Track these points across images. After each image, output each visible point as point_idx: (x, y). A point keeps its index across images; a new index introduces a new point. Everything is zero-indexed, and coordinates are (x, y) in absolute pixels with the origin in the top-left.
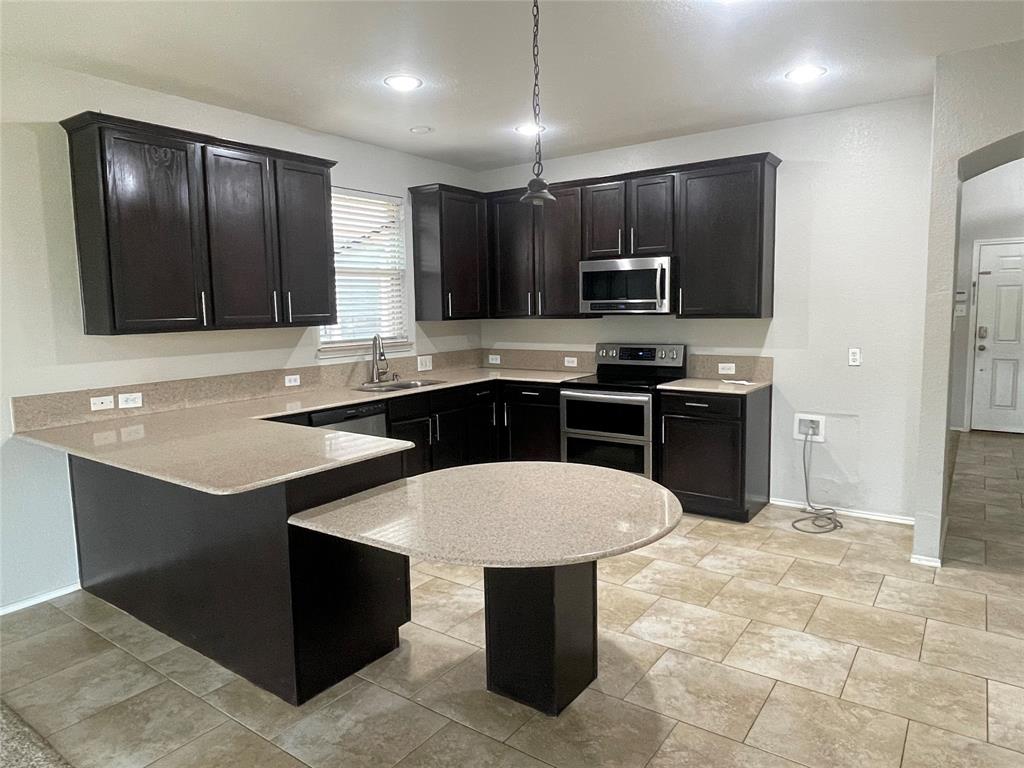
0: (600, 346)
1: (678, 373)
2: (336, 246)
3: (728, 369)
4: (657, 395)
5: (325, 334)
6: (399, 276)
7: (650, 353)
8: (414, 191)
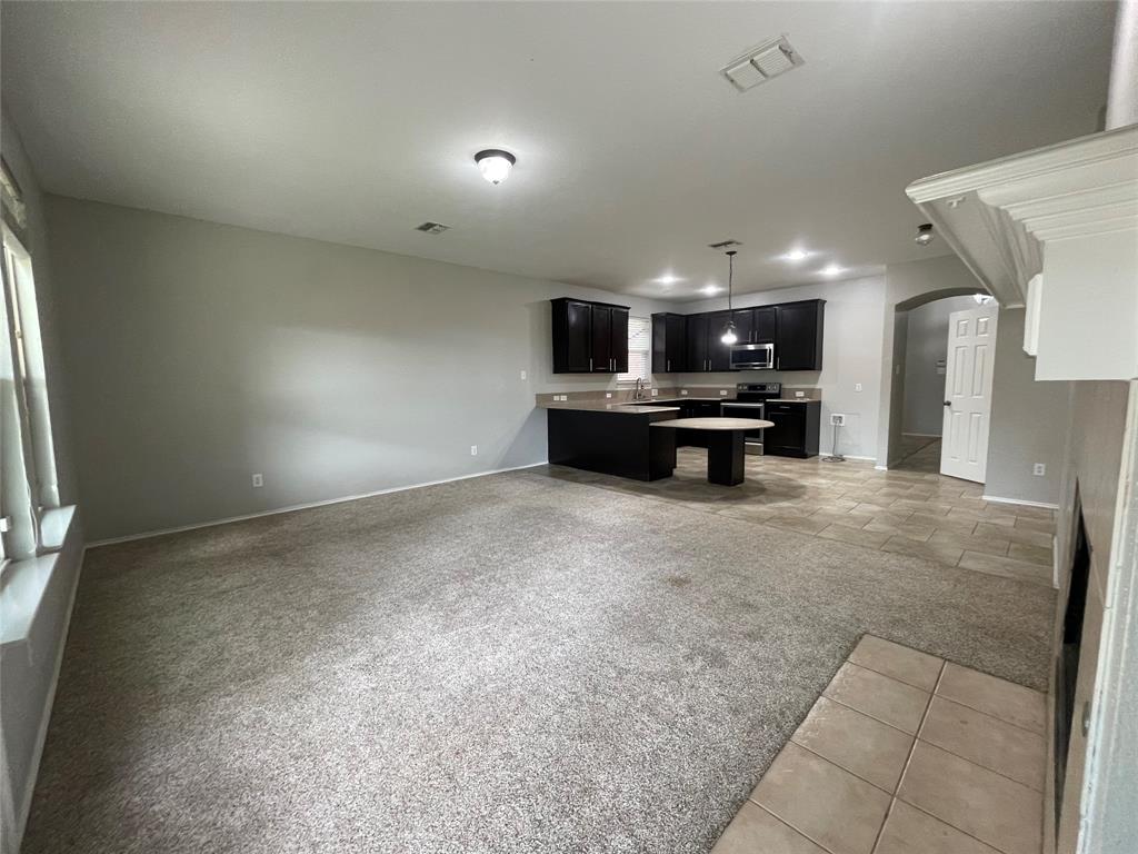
0: (739, 385)
1: (777, 396)
2: (629, 336)
3: (800, 394)
4: (766, 404)
5: (621, 377)
6: (646, 353)
7: (763, 387)
8: (653, 315)
